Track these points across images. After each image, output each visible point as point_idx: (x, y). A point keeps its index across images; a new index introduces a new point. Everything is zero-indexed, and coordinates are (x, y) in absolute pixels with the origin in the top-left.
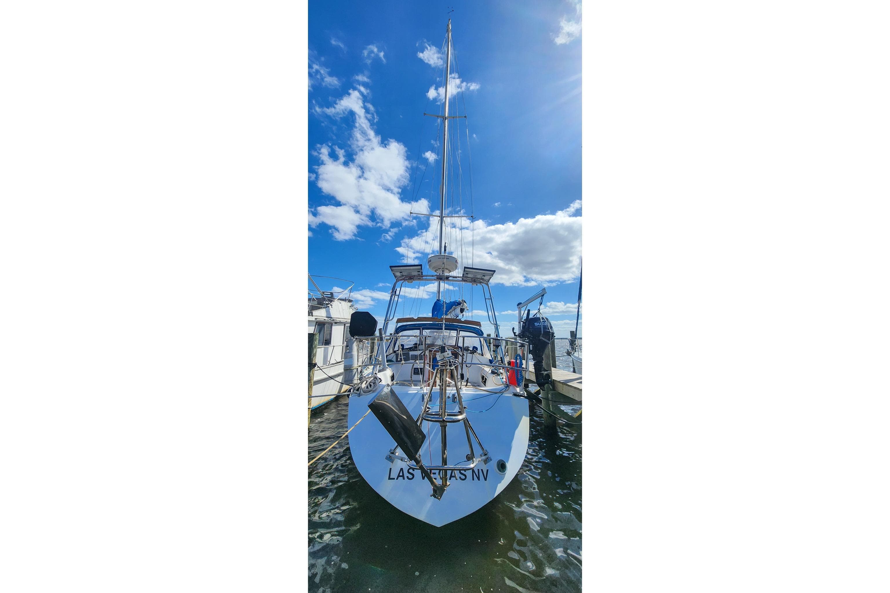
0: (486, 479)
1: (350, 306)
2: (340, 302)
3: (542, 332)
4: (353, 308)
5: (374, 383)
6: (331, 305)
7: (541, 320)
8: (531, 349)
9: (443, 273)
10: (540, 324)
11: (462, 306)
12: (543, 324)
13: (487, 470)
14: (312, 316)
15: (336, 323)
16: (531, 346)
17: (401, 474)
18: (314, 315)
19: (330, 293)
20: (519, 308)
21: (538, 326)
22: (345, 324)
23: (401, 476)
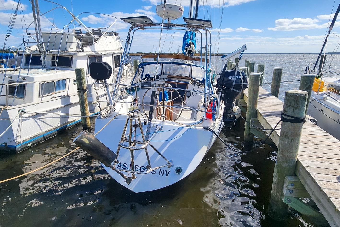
0: (167, 175)
1: (116, 39)
2: (106, 37)
3: (234, 85)
4: (119, 40)
5: (110, 111)
6: (98, 41)
7: (236, 74)
8: (223, 97)
9: (169, 21)
10: (233, 78)
11: (189, 48)
12: (237, 77)
13: (169, 171)
14: (84, 52)
15: (104, 55)
16: (223, 95)
17: (120, 166)
18: (84, 51)
19: (98, 30)
20: (222, 60)
21: (232, 79)
22: (113, 55)
23: (120, 167)
